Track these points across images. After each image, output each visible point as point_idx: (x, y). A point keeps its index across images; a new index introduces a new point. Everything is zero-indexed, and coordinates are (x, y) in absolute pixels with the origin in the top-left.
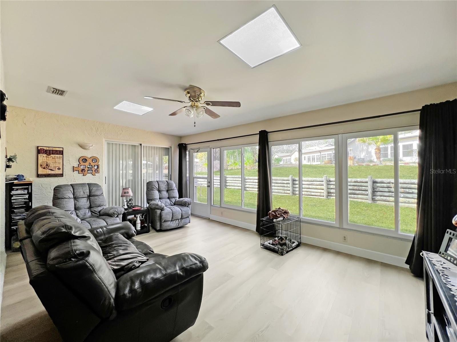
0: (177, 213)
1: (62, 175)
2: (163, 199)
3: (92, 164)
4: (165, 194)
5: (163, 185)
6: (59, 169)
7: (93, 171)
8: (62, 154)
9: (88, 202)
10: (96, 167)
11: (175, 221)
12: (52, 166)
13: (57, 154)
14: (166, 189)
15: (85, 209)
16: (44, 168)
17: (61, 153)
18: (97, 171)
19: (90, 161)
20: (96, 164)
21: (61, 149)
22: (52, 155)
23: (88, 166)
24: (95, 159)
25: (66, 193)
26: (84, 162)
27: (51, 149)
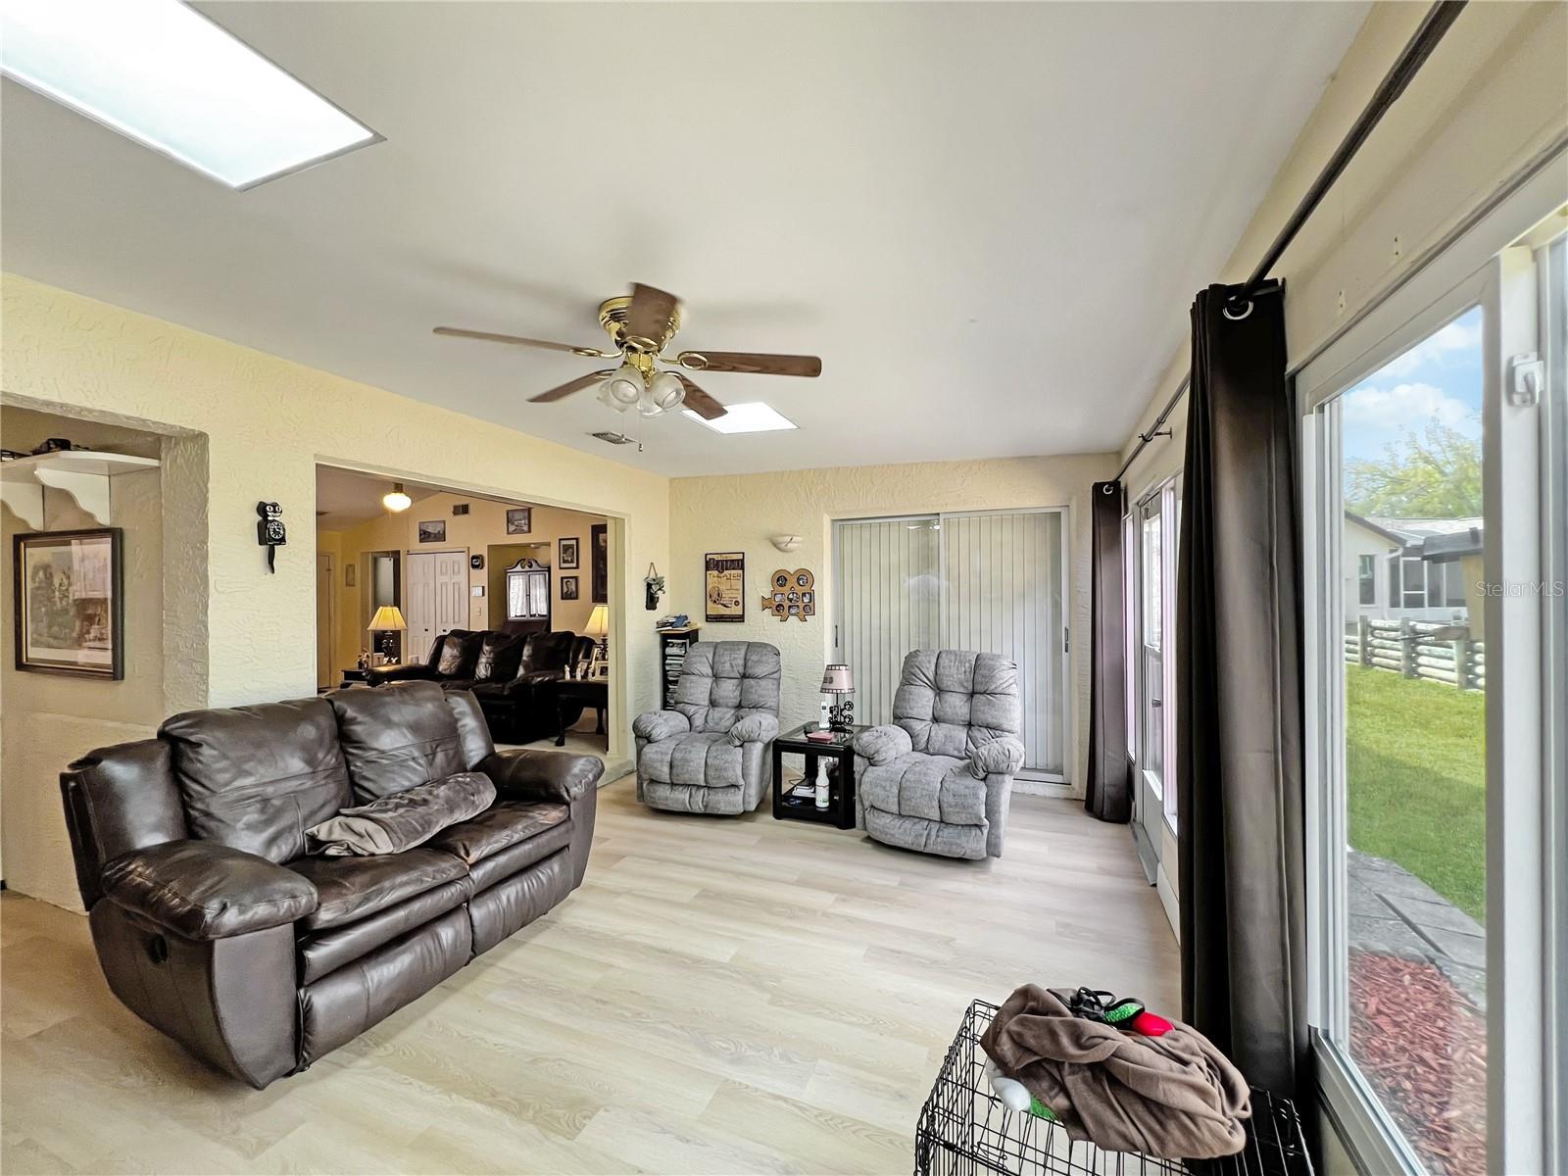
0: (919, 791)
1: (740, 619)
2: (944, 722)
3: (798, 589)
4: (957, 705)
5: (953, 671)
6: (737, 603)
7: (801, 608)
8: (743, 568)
9: (737, 693)
10: (806, 600)
11: (916, 820)
12: (727, 596)
13: (733, 569)
14: (966, 688)
15: (728, 707)
16: (715, 602)
17: (739, 564)
18: (809, 609)
19: (792, 582)
20: (805, 589)
21: (740, 557)
22: (726, 572)
23: (791, 596)
24: (804, 577)
25: (695, 663)
26: (781, 585)
27: (724, 557)
